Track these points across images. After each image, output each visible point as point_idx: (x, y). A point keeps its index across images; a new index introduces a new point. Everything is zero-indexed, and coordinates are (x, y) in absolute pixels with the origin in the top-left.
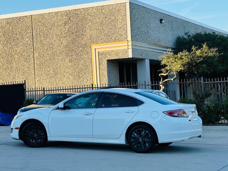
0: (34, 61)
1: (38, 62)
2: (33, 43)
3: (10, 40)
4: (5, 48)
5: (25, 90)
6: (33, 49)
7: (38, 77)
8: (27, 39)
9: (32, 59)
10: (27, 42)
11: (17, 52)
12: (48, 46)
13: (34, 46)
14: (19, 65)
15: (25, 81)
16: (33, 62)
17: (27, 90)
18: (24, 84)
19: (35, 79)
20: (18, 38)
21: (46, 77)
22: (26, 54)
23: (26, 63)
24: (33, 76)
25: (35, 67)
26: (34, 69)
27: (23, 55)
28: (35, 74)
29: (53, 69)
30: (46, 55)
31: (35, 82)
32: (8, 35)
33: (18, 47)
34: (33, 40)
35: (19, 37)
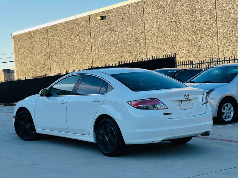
0: (217, 30)
1: (221, 31)
2: (216, 10)
3: (194, 9)
4: (190, 18)
5: (175, 64)
6: (215, 17)
7: (221, 47)
8: (210, 6)
9: (216, 28)
10: (210, 9)
11: (201, 22)
12: (230, 12)
13: (217, 13)
14: (203, 35)
15: (175, 54)
16: (216, 32)
17: (177, 64)
18: (174, 57)
19: (218, 50)
20: (202, 7)
21: (229, 47)
22: (209, 23)
23: (209, 32)
24: (216, 47)
25: (218, 37)
26: (218, 39)
27: (207, 24)
28: (218, 44)
29: (235, 38)
30: (229, 22)
31: (219, 53)
32: (193, 4)
33: (202, 16)
34: (216, 7)
35: (202, 5)
